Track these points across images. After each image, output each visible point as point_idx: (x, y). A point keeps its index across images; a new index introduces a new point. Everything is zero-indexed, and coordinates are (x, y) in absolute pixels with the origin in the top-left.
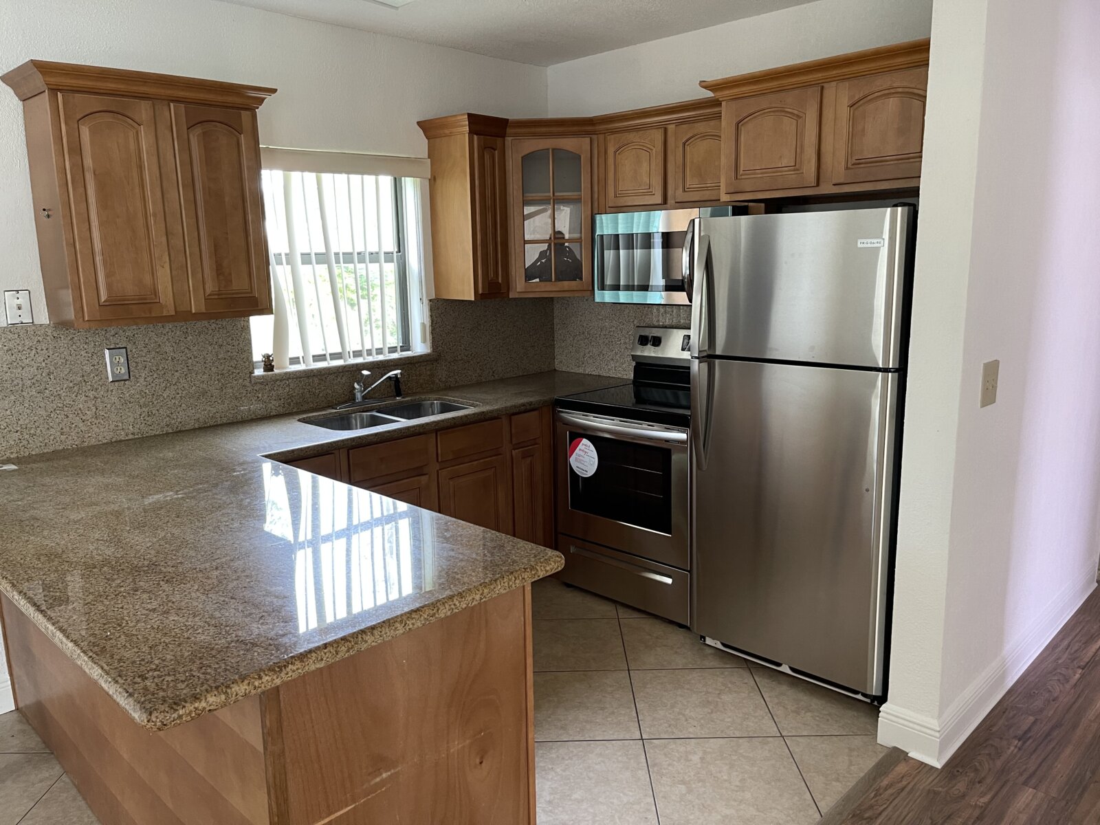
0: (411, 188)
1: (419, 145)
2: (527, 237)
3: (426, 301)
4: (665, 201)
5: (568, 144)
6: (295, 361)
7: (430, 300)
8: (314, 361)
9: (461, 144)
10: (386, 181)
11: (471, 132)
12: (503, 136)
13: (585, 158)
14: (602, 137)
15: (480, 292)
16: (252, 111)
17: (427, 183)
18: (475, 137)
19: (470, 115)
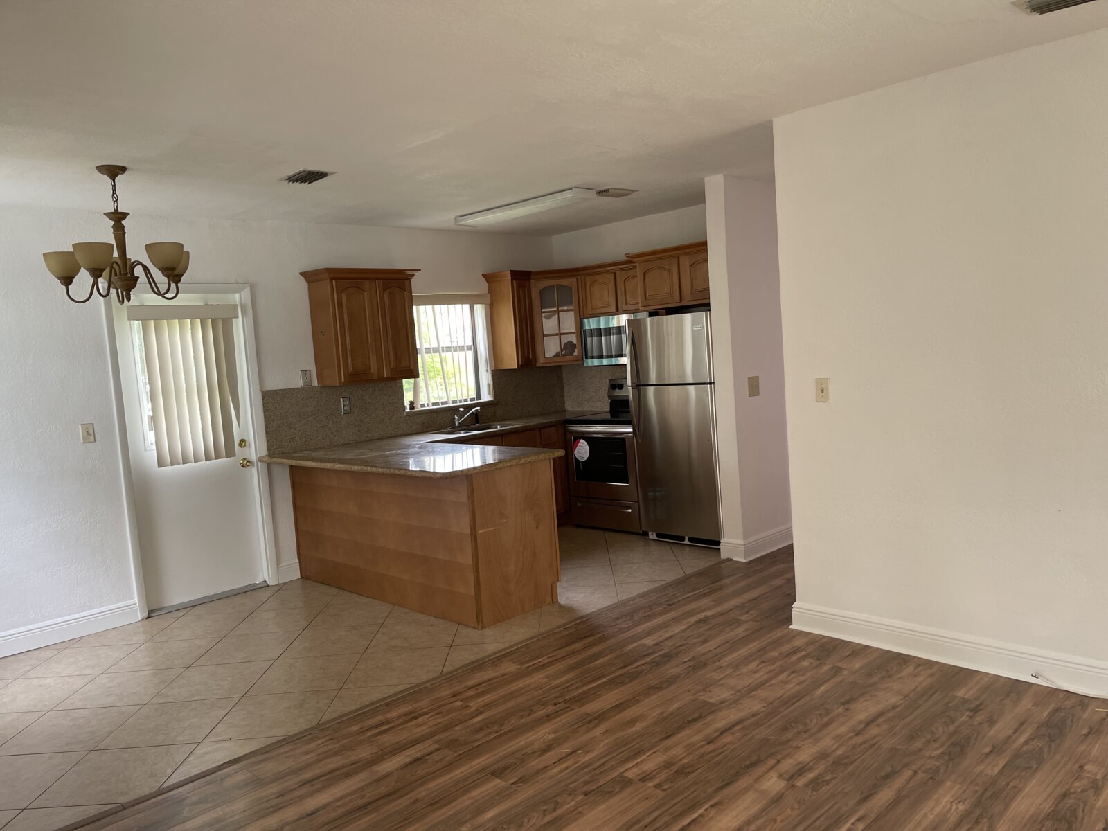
0: (479, 309)
1: (483, 287)
2: (545, 333)
3: (489, 371)
4: (617, 310)
5: (565, 282)
6: (423, 405)
7: (492, 371)
8: (433, 406)
9: (507, 286)
10: (467, 307)
11: (512, 279)
12: (529, 280)
13: (574, 289)
14: (583, 277)
15: (520, 364)
16: (409, 280)
17: (488, 306)
18: (514, 282)
19: (511, 271)
